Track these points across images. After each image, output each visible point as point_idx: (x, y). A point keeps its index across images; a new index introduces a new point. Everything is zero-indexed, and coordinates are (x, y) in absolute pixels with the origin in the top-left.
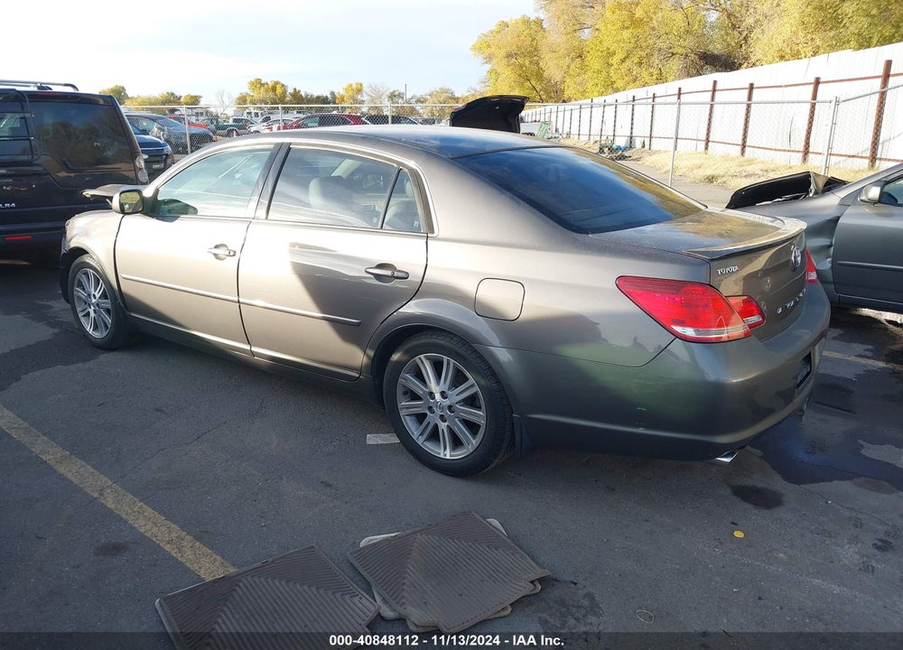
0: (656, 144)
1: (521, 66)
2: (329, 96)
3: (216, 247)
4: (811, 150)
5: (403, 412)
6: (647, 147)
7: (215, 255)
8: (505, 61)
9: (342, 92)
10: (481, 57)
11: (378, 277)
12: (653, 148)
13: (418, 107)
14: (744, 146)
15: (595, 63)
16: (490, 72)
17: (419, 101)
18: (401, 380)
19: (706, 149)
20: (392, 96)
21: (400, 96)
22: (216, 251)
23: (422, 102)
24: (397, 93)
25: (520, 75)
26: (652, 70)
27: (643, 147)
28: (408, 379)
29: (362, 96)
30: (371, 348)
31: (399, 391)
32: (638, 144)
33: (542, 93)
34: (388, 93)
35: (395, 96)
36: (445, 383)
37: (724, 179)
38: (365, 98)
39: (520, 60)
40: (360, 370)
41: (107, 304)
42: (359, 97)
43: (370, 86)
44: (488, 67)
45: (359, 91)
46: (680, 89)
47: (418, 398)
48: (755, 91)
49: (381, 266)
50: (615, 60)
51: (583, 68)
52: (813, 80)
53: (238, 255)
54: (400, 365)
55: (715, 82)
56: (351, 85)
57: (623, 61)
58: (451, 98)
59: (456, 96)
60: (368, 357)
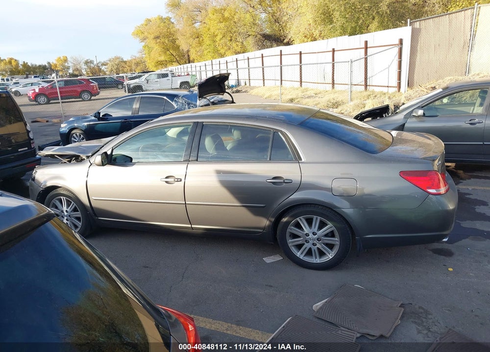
0: (253, 83)
1: (163, 43)
2: (47, 65)
3: (167, 178)
4: (335, 82)
5: (290, 245)
6: (248, 84)
7: (167, 182)
8: (154, 41)
9: (55, 62)
10: (138, 39)
11: (274, 183)
12: (252, 85)
13: (103, 68)
14: (301, 82)
15: (207, 41)
16: (145, 47)
17: (103, 64)
18: (288, 230)
19: (281, 84)
20: (87, 63)
21: (91, 62)
22: (167, 180)
23: (105, 65)
24: (89, 61)
25: (163, 48)
26: (238, 43)
27: (246, 84)
28: (292, 229)
29: (68, 64)
30: (272, 217)
31: (288, 235)
32: (242, 83)
33: (177, 57)
34: (84, 61)
35: (88, 62)
36: (315, 228)
37: (298, 100)
38: (70, 65)
39: (163, 40)
40: (264, 228)
41: (78, 214)
42: (66, 64)
43: (72, 58)
44: (143, 44)
45: (66, 60)
46: (262, 55)
47: (299, 237)
48: (302, 55)
49: (275, 178)
50: (218, 38)
51: (200, 44)
52: (331, 50)
53: (183, 180)
54: (288, 223)
55: (281, 51)
56: (60, 58)
57: (221, 39)
58: (122, 62)
59: (125, 60)
60: (270, 221)
